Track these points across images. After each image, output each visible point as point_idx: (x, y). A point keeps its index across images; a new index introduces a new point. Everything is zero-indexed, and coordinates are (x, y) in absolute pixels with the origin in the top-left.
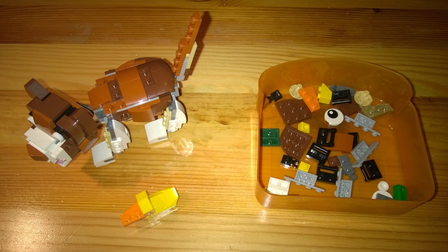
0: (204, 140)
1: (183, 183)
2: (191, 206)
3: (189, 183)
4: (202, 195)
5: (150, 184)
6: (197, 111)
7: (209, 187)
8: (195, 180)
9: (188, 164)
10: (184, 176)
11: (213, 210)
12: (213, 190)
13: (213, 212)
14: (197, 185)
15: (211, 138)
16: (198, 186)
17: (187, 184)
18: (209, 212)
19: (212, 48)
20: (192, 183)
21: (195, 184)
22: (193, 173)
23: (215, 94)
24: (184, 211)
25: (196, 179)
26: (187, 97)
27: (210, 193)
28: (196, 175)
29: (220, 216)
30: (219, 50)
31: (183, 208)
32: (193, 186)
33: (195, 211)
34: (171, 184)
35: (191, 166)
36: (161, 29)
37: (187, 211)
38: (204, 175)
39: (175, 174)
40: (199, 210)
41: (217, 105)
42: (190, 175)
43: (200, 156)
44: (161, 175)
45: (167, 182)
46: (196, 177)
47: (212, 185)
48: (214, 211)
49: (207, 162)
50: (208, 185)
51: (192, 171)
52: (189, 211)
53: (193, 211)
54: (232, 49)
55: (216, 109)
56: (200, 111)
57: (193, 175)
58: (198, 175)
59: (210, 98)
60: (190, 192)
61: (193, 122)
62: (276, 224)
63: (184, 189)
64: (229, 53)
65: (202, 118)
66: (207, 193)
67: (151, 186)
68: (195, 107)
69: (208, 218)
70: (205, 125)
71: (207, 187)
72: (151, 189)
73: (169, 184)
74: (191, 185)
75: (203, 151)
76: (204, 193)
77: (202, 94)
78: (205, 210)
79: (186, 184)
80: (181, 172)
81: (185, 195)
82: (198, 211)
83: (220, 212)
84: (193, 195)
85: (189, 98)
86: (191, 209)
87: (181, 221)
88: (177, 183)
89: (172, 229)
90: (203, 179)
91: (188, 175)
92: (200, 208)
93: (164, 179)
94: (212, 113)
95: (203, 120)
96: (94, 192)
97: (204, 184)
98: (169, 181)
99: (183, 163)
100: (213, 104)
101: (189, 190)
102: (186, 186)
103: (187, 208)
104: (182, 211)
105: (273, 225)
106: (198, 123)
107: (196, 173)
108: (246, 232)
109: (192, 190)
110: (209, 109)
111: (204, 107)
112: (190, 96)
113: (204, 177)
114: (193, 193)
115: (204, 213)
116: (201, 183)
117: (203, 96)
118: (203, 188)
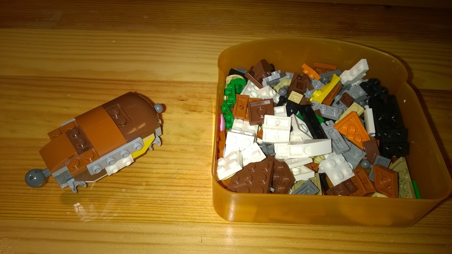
0: (194, 134)
1: (167, 184)
2: (176, 213)
3: (173, 184)
4: (191, 200)
5: (121, 186)
6: (187, 100)
7: (201, 189)
8: (182, 181)
9: (173, 161)
10: (168, 175)
11: (207, 218)
12: (206, 193)
13: (205, 221)
14: (185, 186)
15: (203, 131)
16: (186, 188)
17: (172, 186)
18: (201, 221)
19: (204, 37)
20: (179, 185)
21: (183, 186)
22: (180, 171)
23: (209, 83)
24: (167, 220)
25: (184, 179)
26: (174, 86)
27: (202, 197)
28: (183, 174)
29: (216, 226)
30: (213, 39)
31: (166, 216)
32: (179, 188)
33: (182, 220)
34: (149, 185)
35: (177, 164)
36: (145, 17)
37: (170, 220)
38: (194, 175)
39: (156, 173)
40: (188, 219)
41: (210, 95)
42: (176, 174)
43: (189, 152)
44: (137, 174)
45: (144, 184)
46: (184, 176)
47: (205, 187)
48: (207, 220)
49: (198, 159)
50: (200, 187)
51: (179, 169)
52: (173, 220)
53: (179, 220)
54: (229, 38)
55: (210, 99)
56: (190, 102)
57: (180, 174)
58: (186, 174)
59: (202, 87)
60: (175, 196)
61: (182, 113)
62: (292, 236)
63: (168, 192)
64: (224, 42)
65: (193, 108)
66: (198, 197)
67: (123, 188)
68: (184, 96)
69: (199, 229)
70: (196, 116)
71: (198, 189)
72: (121, 192)
73: (147, 185)
74: (178, 186)
75: (193, 145)
76: (195, 197)
77: (192, 83)
78: (195, 219)
79: (170, 186)
80: (164, 171)
81: (168, 199)
82: (186, 220)
83: (215, 222)
84: (179, 199)
85: (177, 86)
86: (177, 217)
87: (162, 234)
88: (158, 184)
89: (149, 244)
90: (193, 179)
91: (173, 174)
92: (189, 216)
93: (140, 180)
94: (204, 103)
95: (194, 111)
96: (43, 195)
97: (195, 185)
98: (148, 182)
99: (166, 160)
100: (206, 93)
101: (174, 192)
102: (171, 188)
103: (171, 216)
104: (164, 219)
105: (289, 238)
106: (187, 114)
107: (185, 172)
108: (252, 247)
109: (178, 192)
110: (200, 99)
111: (195, 97)
112: (177, 85)
113: (194, 177)
114: (179, 196)
115: (194, 222)
116: (191, 185)
117: (194, 85)
118: (193, 191)
